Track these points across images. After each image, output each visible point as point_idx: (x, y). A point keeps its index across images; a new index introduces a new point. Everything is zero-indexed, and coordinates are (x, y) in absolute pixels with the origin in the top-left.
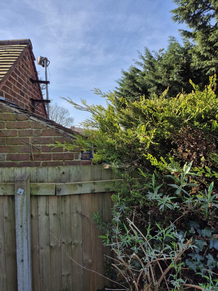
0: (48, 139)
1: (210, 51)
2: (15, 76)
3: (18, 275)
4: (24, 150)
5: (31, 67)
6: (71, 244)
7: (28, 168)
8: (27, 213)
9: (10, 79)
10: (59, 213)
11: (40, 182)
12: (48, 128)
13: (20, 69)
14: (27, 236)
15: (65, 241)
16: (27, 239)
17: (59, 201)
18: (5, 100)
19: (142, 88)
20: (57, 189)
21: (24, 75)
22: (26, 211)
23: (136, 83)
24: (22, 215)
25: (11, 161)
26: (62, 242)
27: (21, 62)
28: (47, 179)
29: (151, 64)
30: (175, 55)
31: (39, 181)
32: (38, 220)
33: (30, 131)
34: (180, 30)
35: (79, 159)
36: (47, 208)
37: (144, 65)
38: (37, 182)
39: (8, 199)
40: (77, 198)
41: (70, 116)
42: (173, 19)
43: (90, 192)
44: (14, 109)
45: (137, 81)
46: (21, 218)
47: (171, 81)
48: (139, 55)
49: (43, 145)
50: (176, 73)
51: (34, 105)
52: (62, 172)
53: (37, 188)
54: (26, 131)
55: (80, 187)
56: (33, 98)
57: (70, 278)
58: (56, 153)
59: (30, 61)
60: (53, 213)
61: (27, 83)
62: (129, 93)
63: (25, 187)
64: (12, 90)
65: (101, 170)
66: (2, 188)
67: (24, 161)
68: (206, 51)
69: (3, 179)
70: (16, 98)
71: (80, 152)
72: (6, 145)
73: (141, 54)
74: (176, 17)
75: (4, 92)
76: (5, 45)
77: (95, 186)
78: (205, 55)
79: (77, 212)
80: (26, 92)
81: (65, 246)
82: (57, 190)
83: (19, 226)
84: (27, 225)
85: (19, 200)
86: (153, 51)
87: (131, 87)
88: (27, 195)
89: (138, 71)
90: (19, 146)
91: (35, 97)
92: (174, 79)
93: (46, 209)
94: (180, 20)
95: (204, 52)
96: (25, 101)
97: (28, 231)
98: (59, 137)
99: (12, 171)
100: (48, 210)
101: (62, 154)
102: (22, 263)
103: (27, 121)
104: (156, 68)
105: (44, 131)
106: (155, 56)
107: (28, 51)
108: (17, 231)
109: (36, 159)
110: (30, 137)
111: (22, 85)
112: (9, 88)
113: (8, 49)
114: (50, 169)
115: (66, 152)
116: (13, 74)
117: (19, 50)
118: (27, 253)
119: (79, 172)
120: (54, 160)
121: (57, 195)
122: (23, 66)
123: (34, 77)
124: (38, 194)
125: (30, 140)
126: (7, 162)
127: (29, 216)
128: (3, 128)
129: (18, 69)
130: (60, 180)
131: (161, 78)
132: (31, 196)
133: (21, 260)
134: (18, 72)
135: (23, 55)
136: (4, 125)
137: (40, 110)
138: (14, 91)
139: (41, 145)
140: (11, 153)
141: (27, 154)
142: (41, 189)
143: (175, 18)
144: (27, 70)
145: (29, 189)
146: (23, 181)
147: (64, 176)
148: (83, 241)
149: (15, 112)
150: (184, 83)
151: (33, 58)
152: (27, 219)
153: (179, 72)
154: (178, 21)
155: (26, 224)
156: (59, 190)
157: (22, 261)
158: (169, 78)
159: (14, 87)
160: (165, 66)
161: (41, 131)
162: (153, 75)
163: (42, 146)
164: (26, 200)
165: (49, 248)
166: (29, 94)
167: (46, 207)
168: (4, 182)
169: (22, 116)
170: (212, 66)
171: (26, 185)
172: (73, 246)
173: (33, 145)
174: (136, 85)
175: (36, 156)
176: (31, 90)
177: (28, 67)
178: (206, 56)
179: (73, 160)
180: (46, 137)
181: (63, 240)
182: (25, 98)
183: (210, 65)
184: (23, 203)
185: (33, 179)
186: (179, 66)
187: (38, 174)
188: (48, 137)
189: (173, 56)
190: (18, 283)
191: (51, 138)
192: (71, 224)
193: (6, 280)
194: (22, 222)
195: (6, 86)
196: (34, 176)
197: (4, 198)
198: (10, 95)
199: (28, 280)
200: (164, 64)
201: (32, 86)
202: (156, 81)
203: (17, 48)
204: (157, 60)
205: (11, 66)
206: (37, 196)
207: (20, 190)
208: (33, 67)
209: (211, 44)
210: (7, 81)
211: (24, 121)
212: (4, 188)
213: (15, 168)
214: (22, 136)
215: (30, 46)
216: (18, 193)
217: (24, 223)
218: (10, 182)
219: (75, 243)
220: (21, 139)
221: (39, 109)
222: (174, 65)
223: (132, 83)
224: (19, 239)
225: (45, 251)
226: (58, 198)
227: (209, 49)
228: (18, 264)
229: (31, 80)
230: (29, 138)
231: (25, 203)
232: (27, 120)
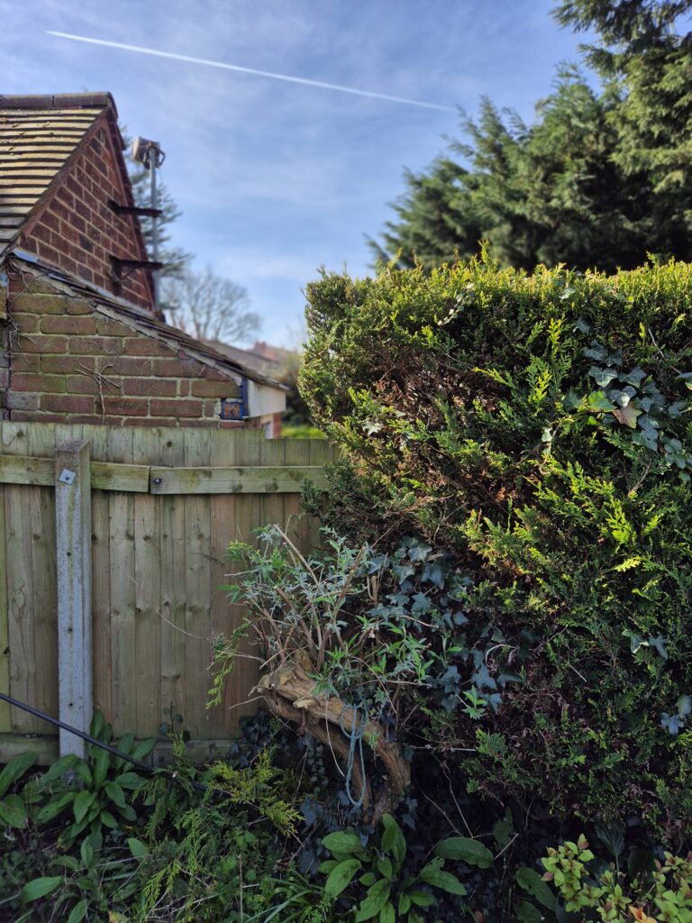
0: (140, 363)
1: (666, 120)
2: (68, 198)
3: (60, 659)
4: (83, 388)
5: (114, 168)
6: (183, 608)
7: (87, 428)
8: (82, 527)
9: (54, 205)
10: (158, 535)
11: (115, 461)
12: (141, 336)
13: (81, 179)
14: (82, 577)
15: (170, 602)
16: (82, 584)
17: (158, 508)
18: (39, 263)
19: (467, 229)
20: (152, 479)
21: (91, 194)
22: (79, 522)
23: (450, 211)
24: (70, 529)
25: (51, 413)
26: (163, 602)
27: (84, 158)
28: (130, 456)
29: (498, 151)
30: (570, 127)
31: (112, 459)
32: (109, 547)
33: (98, 341)
34: (583, 47)
35: (215, 416)
36: (131, 522)
37: (478, 155)
38: (108, 461)
39: (41, 494)
40: (200, 504)
41: (252, 309)
42: (557, 17)
43: (230, 491)
44: (59, 286)
45: (453, 205)
46: (70, 534)
47: (556, 209)
48: (462, 120)
49: (128, 377)
50: (570, 185)
51: (118, 274)
52: (166, 441)
53: (108, 475)
54: (88, 342)
55: (207, 479)
56: (118, 257)
57: (179, 686)
58: (158, 398)
59: (110, 152)
60: (144, 535)
61: (102, 213)
62: (427, 243)
63: (78, 468)
64: (60, 235)
65: (260, 443)
66: (29, 469)
67: (81, 415)
68: (655, 119)
69: (31, 449)
70: (69, 257)
71: (219, 400)
72: (40, 373)
73: (468, 116)
74: (564, 9)
75: (37, 239)
76: (45, 108)
77: (243, 478)
78: (656, 130)
79: (200, 536)
80: (97, 239)
81: (170, 611)
82: (153, 482)
83: (65, 553)
84: (82, 552)
85: (64, 495)
86: (506, 110)
87: (432, 223)
88: (82, 484)
89: (459, 172)
90: (69, 378)
91: (125, 252)
92: (563, 204)
93: (128, 524)
94: (580, 20)
95: (650, 123)
96: (94, 264)
97: (85, 566)
98: (167, 359)
99: (50, 431)
100: (132, 527)
101: (174, 401)
102: (69, 635)
103: (89, 316)
104: (512, 166)
105: (130, 343)
106: (513, 125)
107: (105, 124)
108: (59, 563)
109: (110, 410)
110: (96, 358)
111: (87, 222)
112: (51, 230)
113: (51, 121)
114: (139, 432)
115: (183, 399)
116: (62, 193)
117: (79, 124)
118: (81, 613)
119: (206, 445)
120: (152, 415)
121: (153, 492)
122: (89, 169)
123: (120, 197)
124: (110, 487)
125: (97, 363)
126: (42, 415)
127: (87, 537)
128: (32, 332)
129: (75, 178)
130: (161, 460)
131: (525, 198)
132: (94, 491)
133: (66, 629)
134: (76, 185)
135: (91, 138)
136: (36, 323)
137: (138, 289)
138: (64, 238)
139: (123, 378)
140: (51, 394)
141: (90, 398)
142: (116, 477)
143: (561, 14)
144: (103, 179)
145: (89, 475)
146: (74, 453)
147: (170, 451)
148: (212, 602)
149: (63, 293)
150: (593, 217)
151: (119, 144)
152: (81, 539)
153: (579, 182)
154: (572, 24)
155: (80, 550)
156: (158, 481)
157: (71, 630)
158: (548, 200)
159: (65, 227)
160: (537, 160)
161: (124, 342)
162: (501, 185)
163: (125, 380)
164: (81, 497)
165: (133, 612)
166: (106, 244)
167: (129, 520)
168: (33, 455)
169: (78, 303)
170: (674, 166)
171: (81, 463)
172: (189, 614)
173: (105, 377)
174: (446, 217)
175: (111, 402)
176: (111, 232)
177: (104, 171)
178: (656, 133)
179: (200, 419)
180: (135, 358)
181: (167, 598)
182: (93, 255)
183: (667, 161)
184: (74, 503)
185: (99, 453)
186: (581, 161)
187: (109, 443)
188: (139, 358)
189: (563, 129)
190: (60, 679)
191: (146, 360)
192: (184, 564)
193: (35, 677)
194: (71, 544)
195: (42, 224)
196: (101, 448)
197: (32, 493)
198: (53, 248)
199: (81, 673)
200: (536, 152)
201: (116, 221)
202: (510, 206)
203: (75, 118)
204: (515, 138)
205: (57, 171)
206: (108, 493)
207: (66, 473)
208: (118, 168)
209: (669, 98)
210: (46, 212)
211: (84, 316)
212: (33, 468)
213: (59, 426)
214: (77, 354)
215: (110, 111)
216: (62, 478)
217: (74, 546)
218: (46, 456)
219: (195, 607)
220: (75, 360)
221: (134, 286)
222: (567, 158)
223: (437, 213)
224: (63, 581)
225: (124, 619)
226: (156, 501)
227: (664, 114)
228: (60, 636)
229: (112, 205)
230: (93, 359)
231: (78, 502)
232: (91, 313)
